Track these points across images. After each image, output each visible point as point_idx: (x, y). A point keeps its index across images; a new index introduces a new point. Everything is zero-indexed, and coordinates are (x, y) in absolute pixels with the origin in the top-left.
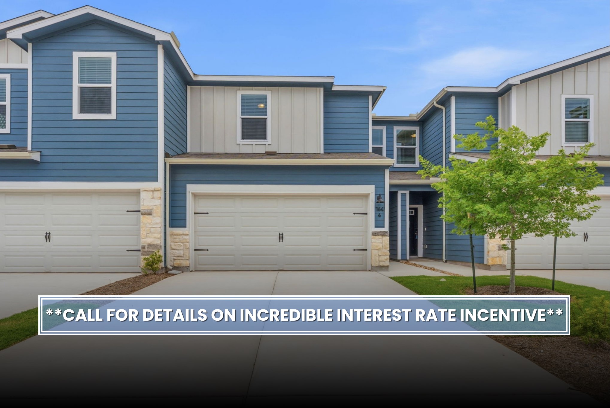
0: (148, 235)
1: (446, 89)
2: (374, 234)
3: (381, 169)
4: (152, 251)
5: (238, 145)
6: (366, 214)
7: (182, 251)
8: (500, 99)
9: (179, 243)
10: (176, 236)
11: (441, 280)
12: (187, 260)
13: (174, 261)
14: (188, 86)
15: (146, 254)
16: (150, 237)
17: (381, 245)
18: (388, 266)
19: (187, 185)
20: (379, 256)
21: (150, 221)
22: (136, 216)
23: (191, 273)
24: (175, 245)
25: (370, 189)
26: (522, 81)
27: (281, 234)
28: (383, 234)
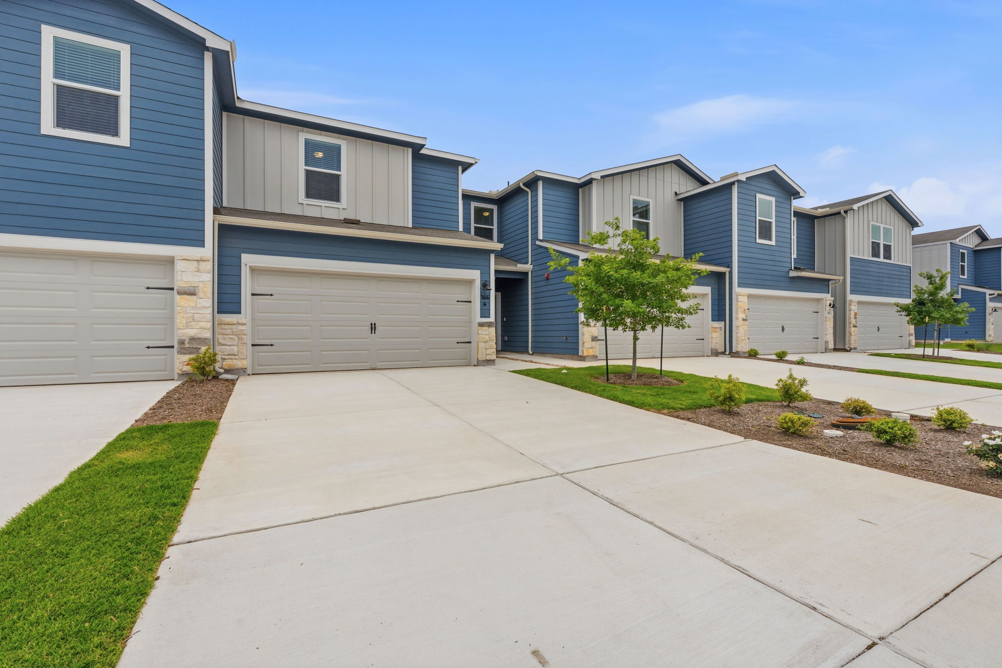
0: (190, 324)
1: (536, 173)
2: (481, 325)
3: (488, 252)
4: (197, 348)
5: (301, 205)
6: (470, 302)
7: (236, 347)
8: (580, 190)
9: (230, 336)
10: (226, 327)
11: (563, 372)
12: (244, 359)
13: (222, 362)
14: (223, 112)
15: (187, 352)
16: (193, 327)
17: (487, 336)
18: (494, 360)
19: (242, 254)
20: (486, 348)
21: (193, 305)
22: (164, 296)
23: (249, 377)
24: (224, 339)
25: (475, 275)
26: (603, 177)
27: (373, 323)
28: (489, 325)
